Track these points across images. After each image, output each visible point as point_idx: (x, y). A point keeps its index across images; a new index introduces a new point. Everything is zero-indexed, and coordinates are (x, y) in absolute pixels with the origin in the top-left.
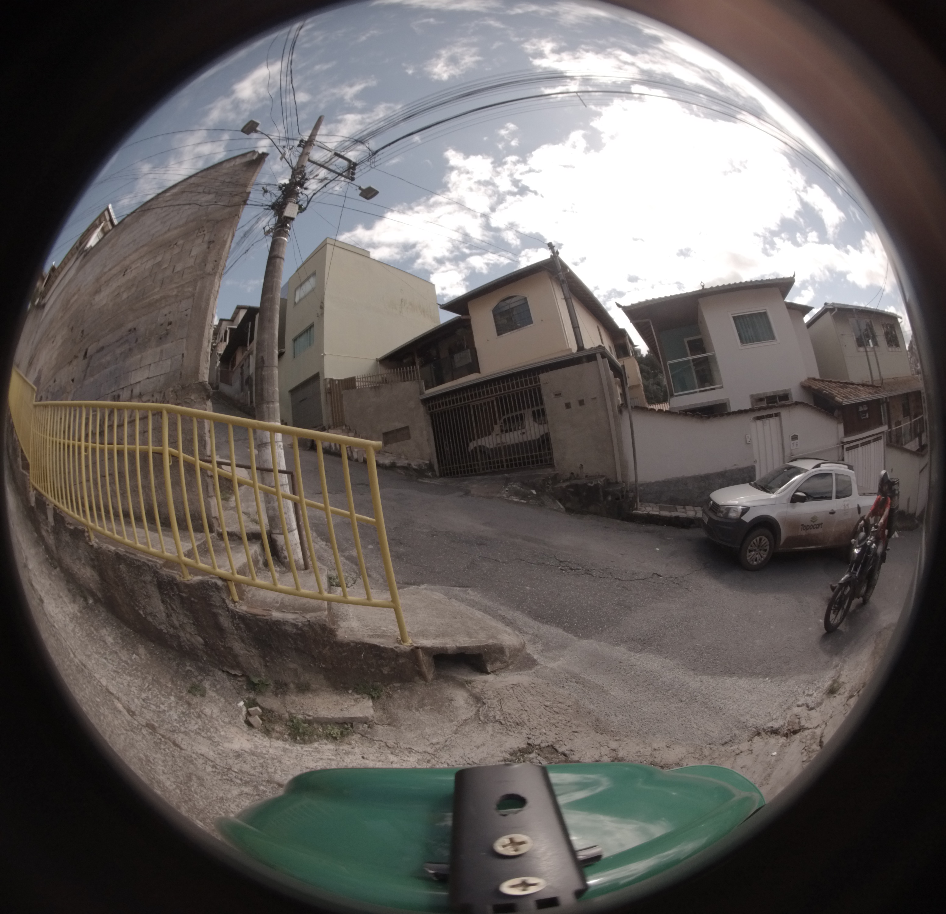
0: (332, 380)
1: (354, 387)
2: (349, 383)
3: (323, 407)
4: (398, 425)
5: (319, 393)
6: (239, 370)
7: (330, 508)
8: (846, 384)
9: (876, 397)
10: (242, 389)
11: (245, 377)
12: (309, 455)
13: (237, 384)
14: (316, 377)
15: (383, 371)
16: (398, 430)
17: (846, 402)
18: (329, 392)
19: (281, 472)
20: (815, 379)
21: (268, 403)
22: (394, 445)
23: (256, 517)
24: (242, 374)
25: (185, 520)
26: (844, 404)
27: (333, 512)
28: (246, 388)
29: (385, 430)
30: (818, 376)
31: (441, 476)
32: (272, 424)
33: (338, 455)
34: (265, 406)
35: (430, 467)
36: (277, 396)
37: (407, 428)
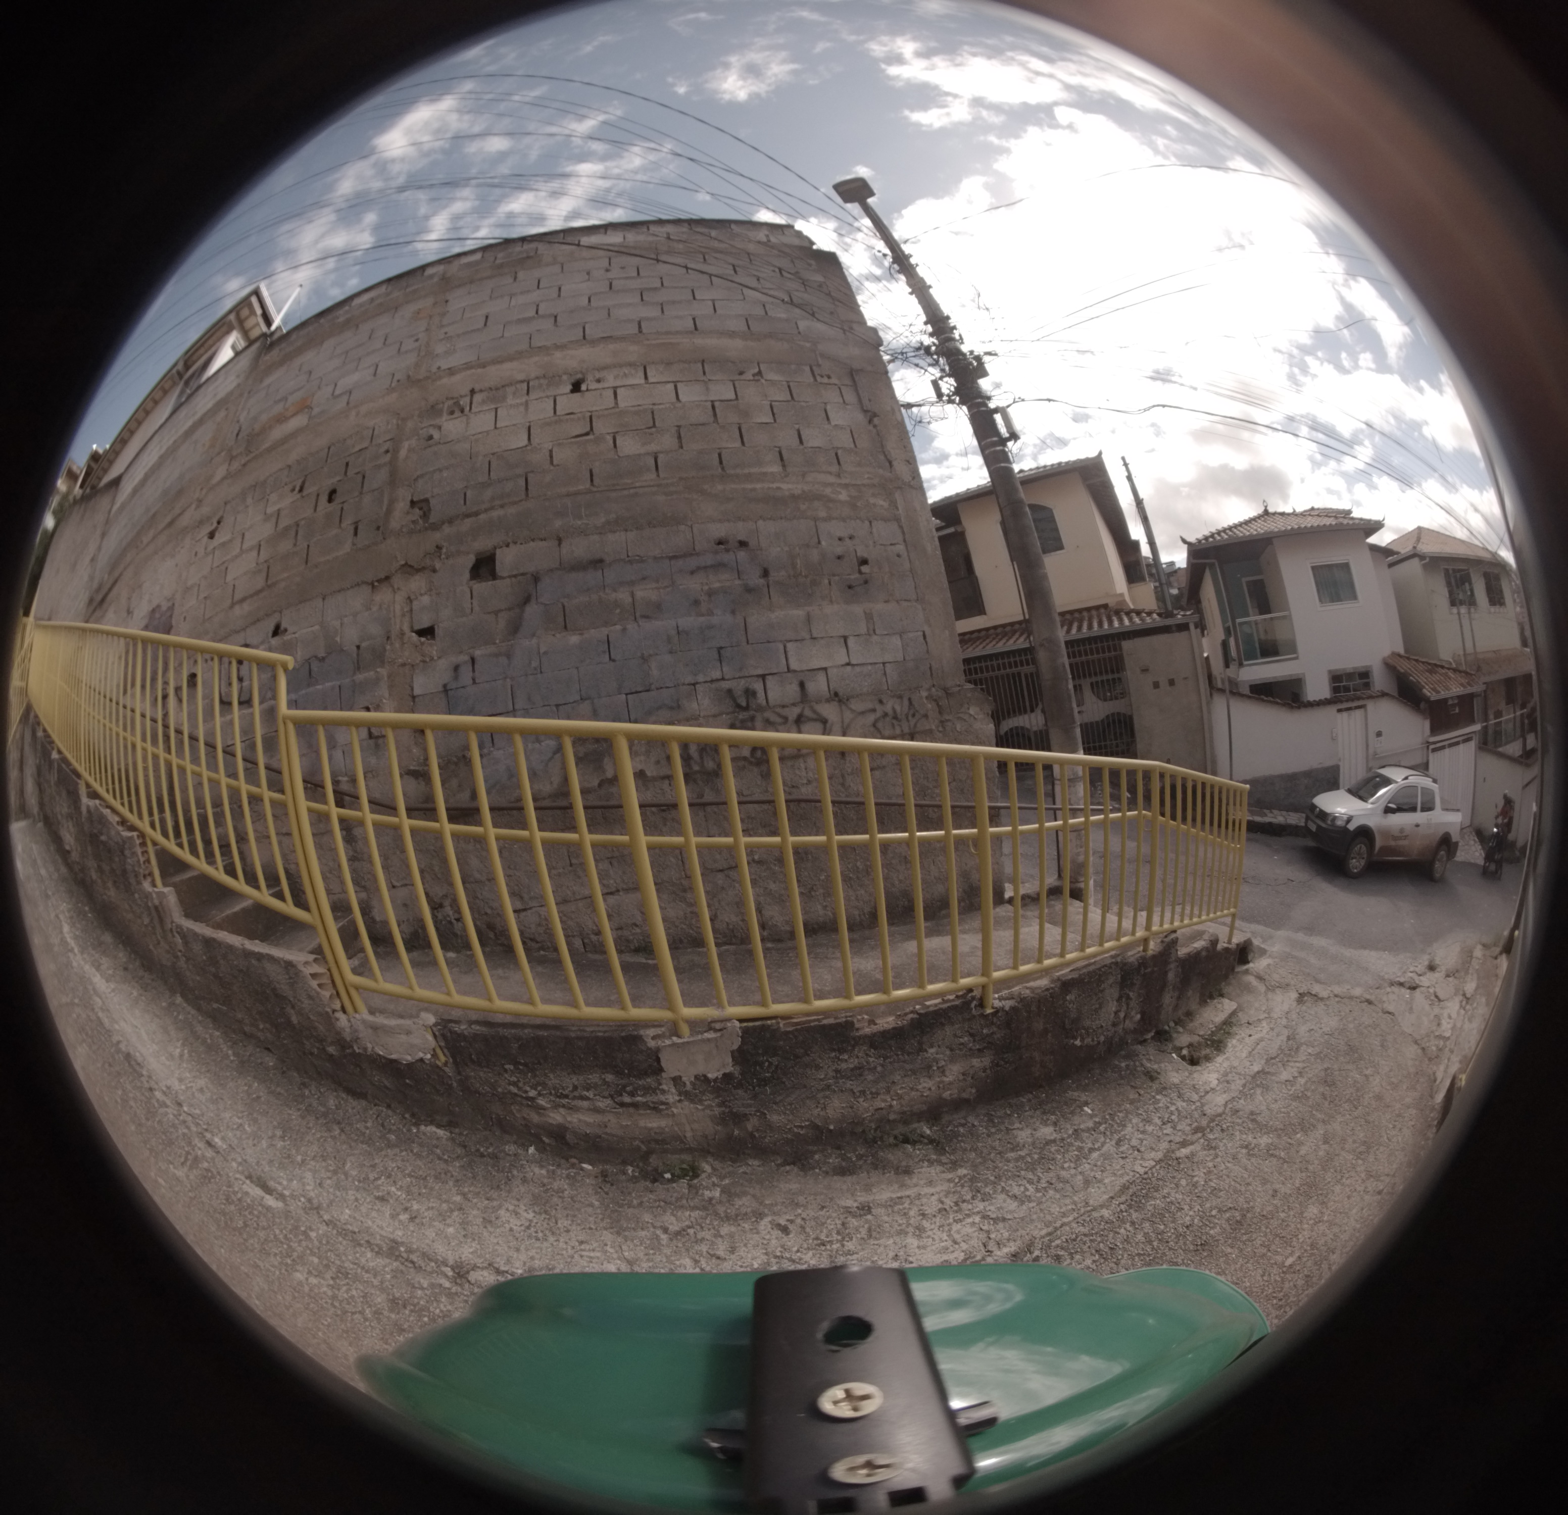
8: (1434, 668)
9: (1469, 690)
17: (1434, 697)
20: (1399, 655)
26: (1432, 699)
30: (1402, 651)
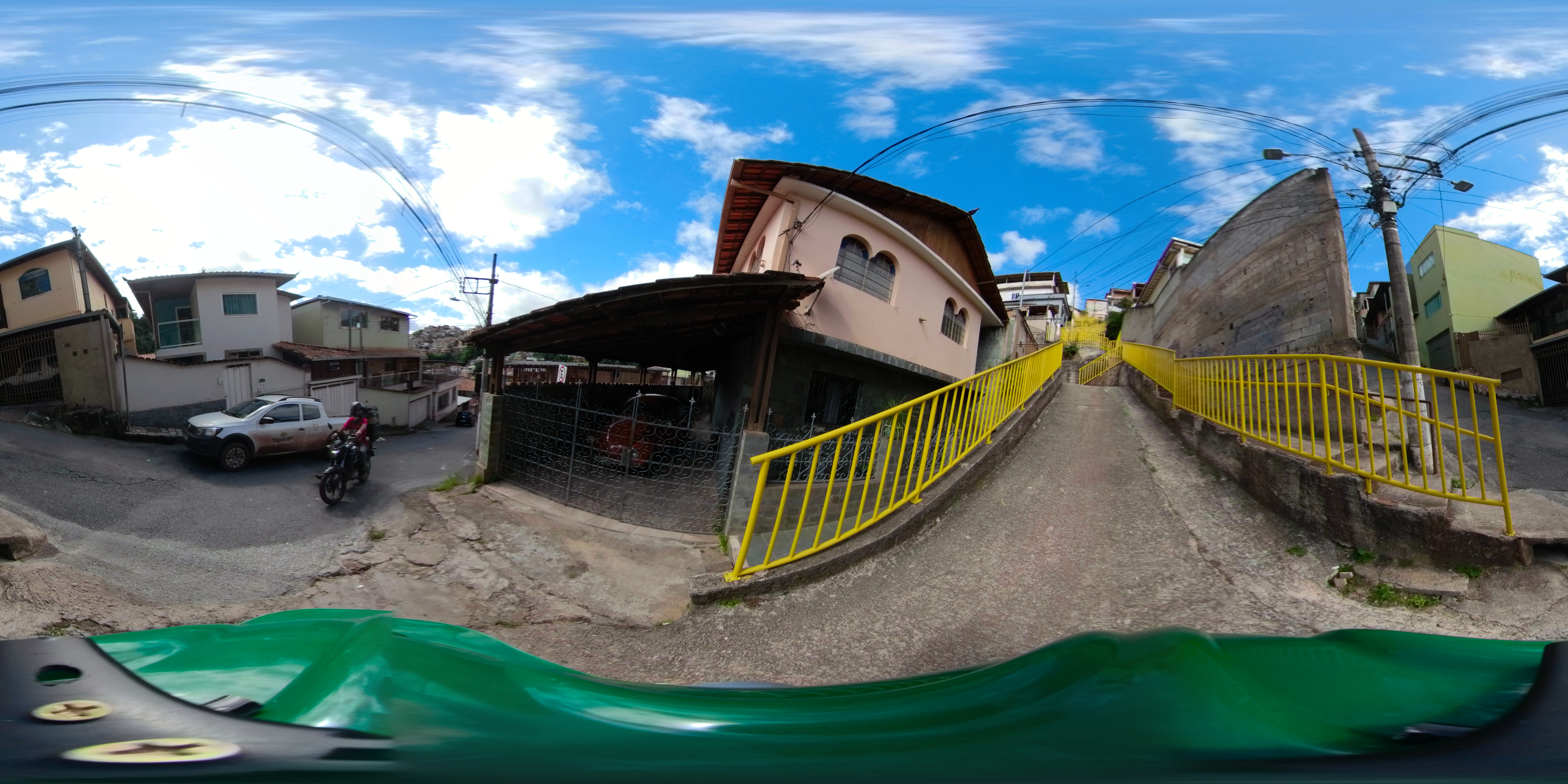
0: (1459, 333)
1: (1478, 338)
2: (1474, 336)
3: (1454, 354)
4: (1513, 367)
5: (1450, 343)
6: (1382, 329)
7: (1459, 429)
10: (1387, 342)
11: (1388, 333)
12: (1443, 390)
13: (1382, 339)
14: (1447, 332)
15: (1500, 326)
16: (1513, 371)
18: (1458, 343)
19: (1421, 401)
21: (1409, 351)
22: (1510, 382)
23: (1399, 434)
24: (1385, 331)
25: (1338, 434)
27: (1461, 432)
28: (1390, 341)
29: (1503, 371)
31: (1545, 406)
32: (1413, 366)
33: (1467, 389)
34: (1407, 354)
35: (1537, 399)
36: (1416, 346)
37: (1520, 369)
